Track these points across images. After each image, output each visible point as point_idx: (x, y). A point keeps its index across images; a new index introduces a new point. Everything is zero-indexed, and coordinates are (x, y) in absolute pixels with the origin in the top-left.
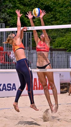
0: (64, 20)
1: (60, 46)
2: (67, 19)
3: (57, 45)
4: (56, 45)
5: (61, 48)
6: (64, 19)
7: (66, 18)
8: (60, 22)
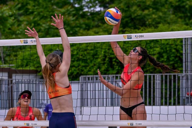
0: (41, 14)
1: (27, 65)
2: (48, 13)
3: (22, 64)
4: (20, 63)
5: (28, 68)
6: (42, 12)
7: (46, 10)
8: (34, 18)
